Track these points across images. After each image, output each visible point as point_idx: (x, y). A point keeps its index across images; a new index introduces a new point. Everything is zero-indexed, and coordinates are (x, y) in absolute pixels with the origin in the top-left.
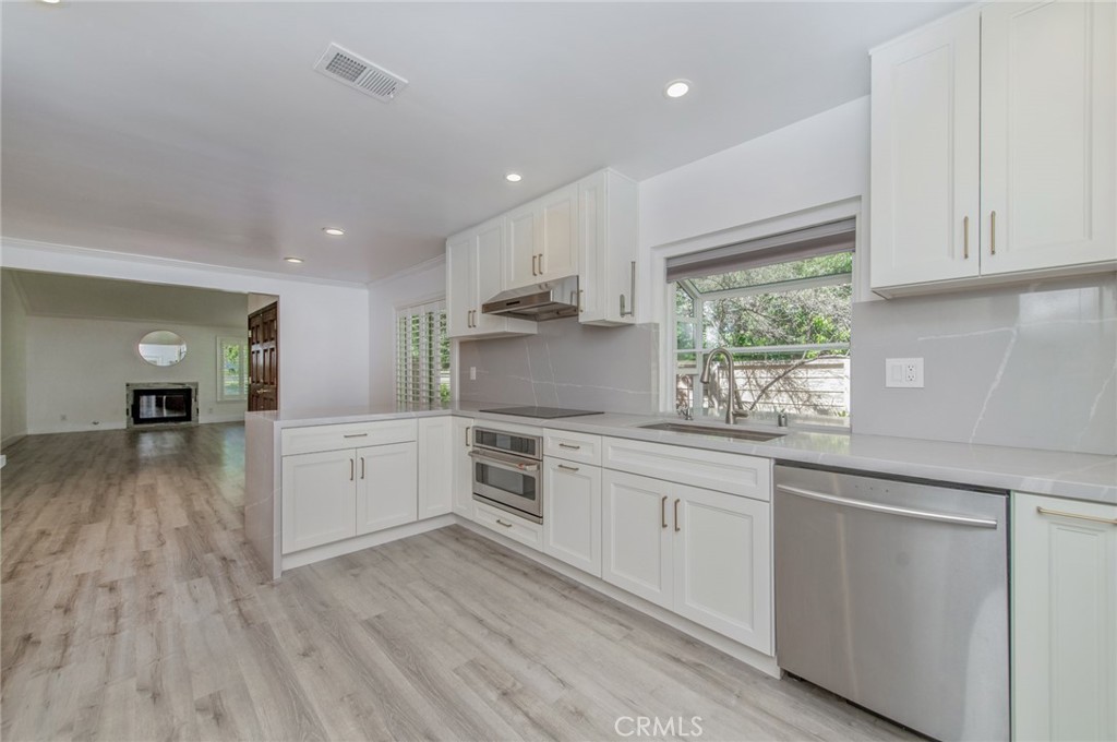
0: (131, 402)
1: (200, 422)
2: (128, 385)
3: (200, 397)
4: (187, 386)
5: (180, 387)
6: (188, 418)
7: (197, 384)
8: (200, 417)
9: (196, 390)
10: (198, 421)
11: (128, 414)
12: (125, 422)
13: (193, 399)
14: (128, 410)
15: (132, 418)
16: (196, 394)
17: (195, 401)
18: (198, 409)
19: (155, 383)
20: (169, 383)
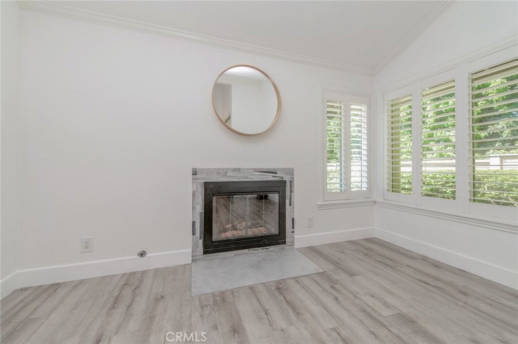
0: (200, 208)
1: (296, 245)
2: (195, 173)
3: (295, 198)
4: (279, 174)
5: (270, 177)
6: (281, 239)
7: (291, 172)
8: (296, 236)
9: (291, 183)
10: (293, 243)
11: (194, 234)
12: (190, 250)
13: (287, 201)
14: (194, 223)
15: (201, 242)
16: (291, 192)
17: (290, 205)
18: (293, 219)
19: (234, 170)
20: (255, 170)
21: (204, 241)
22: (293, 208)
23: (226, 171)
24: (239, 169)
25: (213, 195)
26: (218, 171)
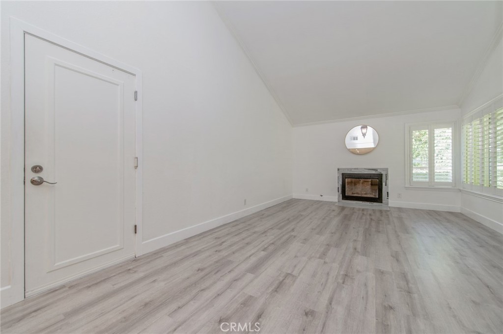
0: (341, 183)
1: (390, 205)
2: (338, 170)
3: (389, 182)
4: (379, 171)
5: (374, 172)
6: (379, 200)
7: (387, 170)
8: (390, 201)
9: (386, 175)
10: (388, 204)
11: (338, 192)
12: (337, 197)
13: (384, 184)
14: (338, 188)
15: (341, 195)
16: (386, 179)
17: (386, 185)
18: (388, 193)
19: (355, 169)
20: (365, 169)
21: (342, 195)
22: (388, 187)
23: (351, 169)
24: (357, 169)
25: (346, 178)
26: (348, 169)
